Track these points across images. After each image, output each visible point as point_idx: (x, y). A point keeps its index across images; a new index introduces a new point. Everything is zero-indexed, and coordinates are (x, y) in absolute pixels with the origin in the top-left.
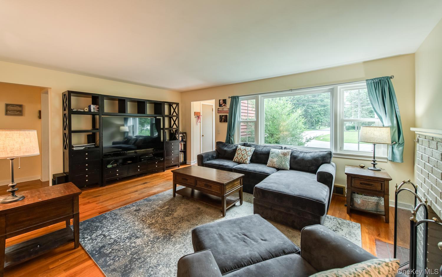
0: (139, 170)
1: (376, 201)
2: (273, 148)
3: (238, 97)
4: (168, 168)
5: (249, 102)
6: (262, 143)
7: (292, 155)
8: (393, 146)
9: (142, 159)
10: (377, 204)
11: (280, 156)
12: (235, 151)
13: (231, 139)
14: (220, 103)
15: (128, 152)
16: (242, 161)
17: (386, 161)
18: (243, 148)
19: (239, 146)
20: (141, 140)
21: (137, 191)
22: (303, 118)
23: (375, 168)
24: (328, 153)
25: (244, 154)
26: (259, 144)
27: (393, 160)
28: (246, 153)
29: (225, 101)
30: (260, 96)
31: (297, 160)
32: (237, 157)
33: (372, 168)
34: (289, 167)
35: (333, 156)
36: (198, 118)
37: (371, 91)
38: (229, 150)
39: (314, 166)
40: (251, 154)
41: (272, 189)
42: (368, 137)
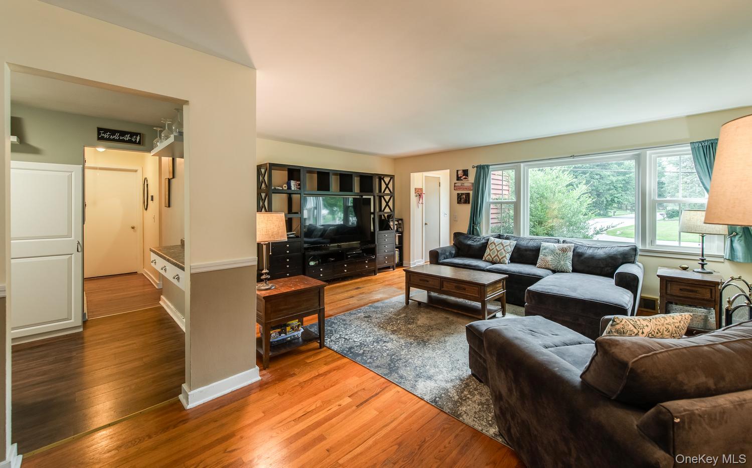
0: (346, 271)
1: (704, 314)
2: (545, 242)
3: (488, 166)
4: (381, 271)
5: (505, 173)
6: (526, 234)
7: (575, 252)
8: (733, 238)
9: (349, 255)
10: (706, 319)
11: (557, 253)
12: (484, 246)
13: (476, 229)
14: (457, 175)
15: (332, 245)
16: (497, 261)
17: (722, 260)
18: (497, 241)
19: (492, 239)
20: (333, 229)
21: (353, 297)
22: (590, 197)
23: (704, 269)
24: (632, 248)
25: (501, 250)
26: (522, 236)
27: (732, 259)
28: (503, 248)
29: (466, 173)
30: (522, 165)
31: (582, 258)
32: (489, 254)
33: (700, 270)
34: (571, 268)
35: (639, 253)
36: (420, 197)
37: (698, 159)
38: (475, 244)
39: (610, 267)
40: (510, 249)
41: (552, 292)
42: (693, 226)
